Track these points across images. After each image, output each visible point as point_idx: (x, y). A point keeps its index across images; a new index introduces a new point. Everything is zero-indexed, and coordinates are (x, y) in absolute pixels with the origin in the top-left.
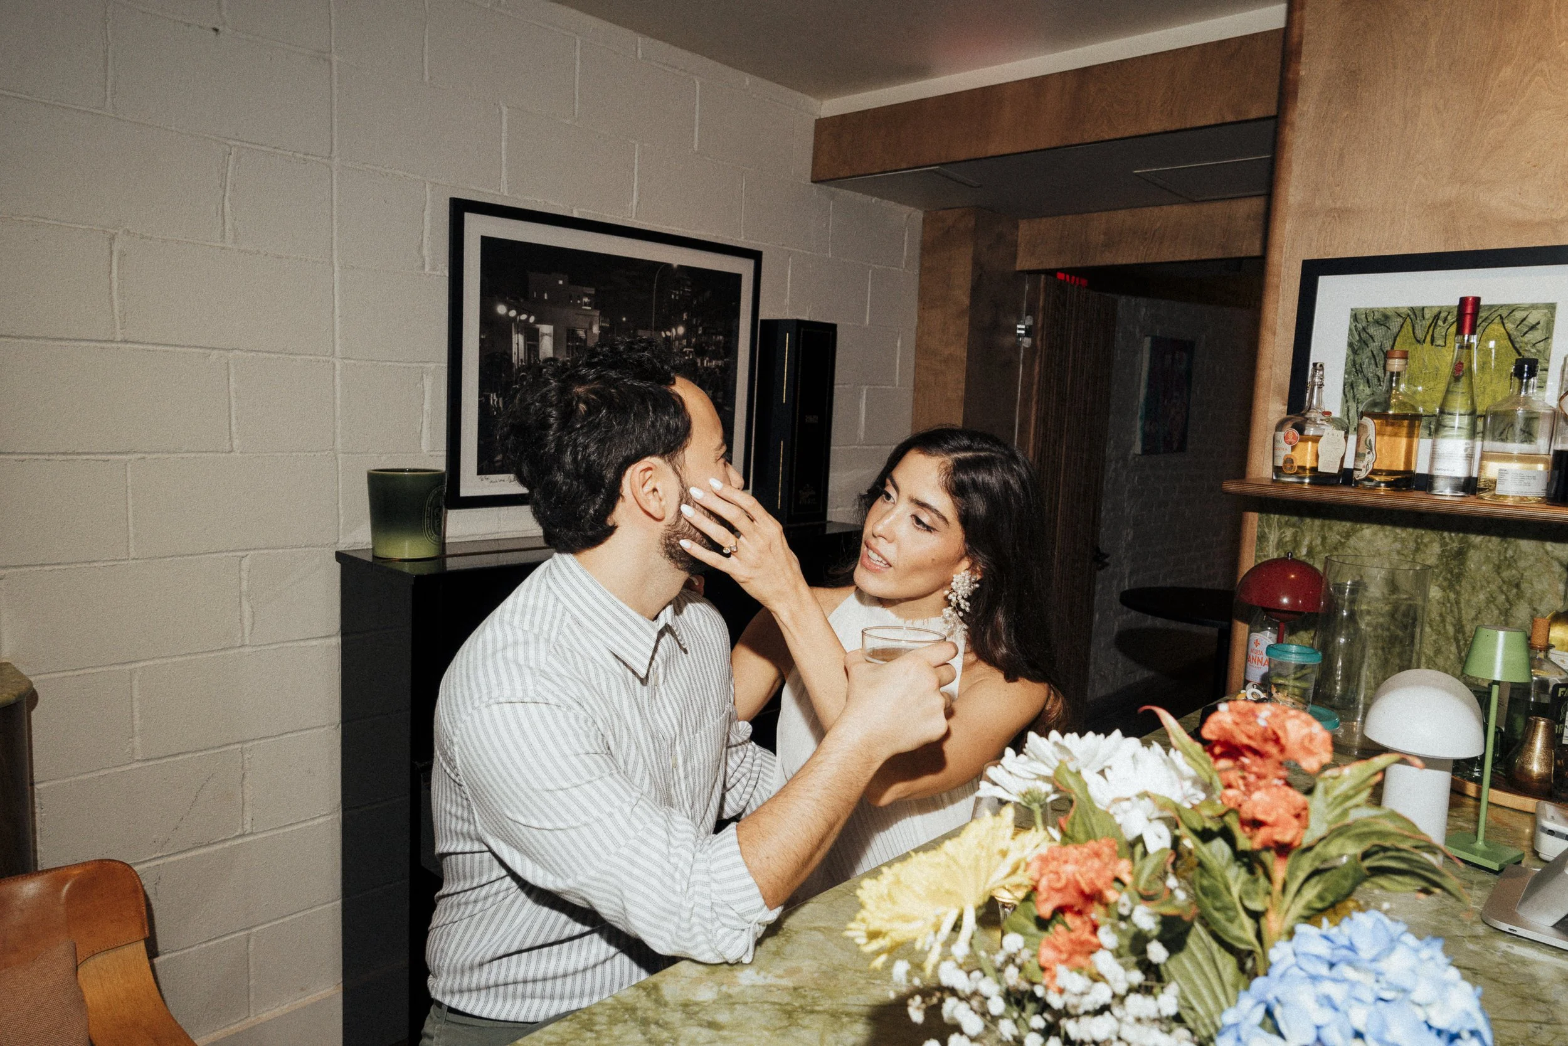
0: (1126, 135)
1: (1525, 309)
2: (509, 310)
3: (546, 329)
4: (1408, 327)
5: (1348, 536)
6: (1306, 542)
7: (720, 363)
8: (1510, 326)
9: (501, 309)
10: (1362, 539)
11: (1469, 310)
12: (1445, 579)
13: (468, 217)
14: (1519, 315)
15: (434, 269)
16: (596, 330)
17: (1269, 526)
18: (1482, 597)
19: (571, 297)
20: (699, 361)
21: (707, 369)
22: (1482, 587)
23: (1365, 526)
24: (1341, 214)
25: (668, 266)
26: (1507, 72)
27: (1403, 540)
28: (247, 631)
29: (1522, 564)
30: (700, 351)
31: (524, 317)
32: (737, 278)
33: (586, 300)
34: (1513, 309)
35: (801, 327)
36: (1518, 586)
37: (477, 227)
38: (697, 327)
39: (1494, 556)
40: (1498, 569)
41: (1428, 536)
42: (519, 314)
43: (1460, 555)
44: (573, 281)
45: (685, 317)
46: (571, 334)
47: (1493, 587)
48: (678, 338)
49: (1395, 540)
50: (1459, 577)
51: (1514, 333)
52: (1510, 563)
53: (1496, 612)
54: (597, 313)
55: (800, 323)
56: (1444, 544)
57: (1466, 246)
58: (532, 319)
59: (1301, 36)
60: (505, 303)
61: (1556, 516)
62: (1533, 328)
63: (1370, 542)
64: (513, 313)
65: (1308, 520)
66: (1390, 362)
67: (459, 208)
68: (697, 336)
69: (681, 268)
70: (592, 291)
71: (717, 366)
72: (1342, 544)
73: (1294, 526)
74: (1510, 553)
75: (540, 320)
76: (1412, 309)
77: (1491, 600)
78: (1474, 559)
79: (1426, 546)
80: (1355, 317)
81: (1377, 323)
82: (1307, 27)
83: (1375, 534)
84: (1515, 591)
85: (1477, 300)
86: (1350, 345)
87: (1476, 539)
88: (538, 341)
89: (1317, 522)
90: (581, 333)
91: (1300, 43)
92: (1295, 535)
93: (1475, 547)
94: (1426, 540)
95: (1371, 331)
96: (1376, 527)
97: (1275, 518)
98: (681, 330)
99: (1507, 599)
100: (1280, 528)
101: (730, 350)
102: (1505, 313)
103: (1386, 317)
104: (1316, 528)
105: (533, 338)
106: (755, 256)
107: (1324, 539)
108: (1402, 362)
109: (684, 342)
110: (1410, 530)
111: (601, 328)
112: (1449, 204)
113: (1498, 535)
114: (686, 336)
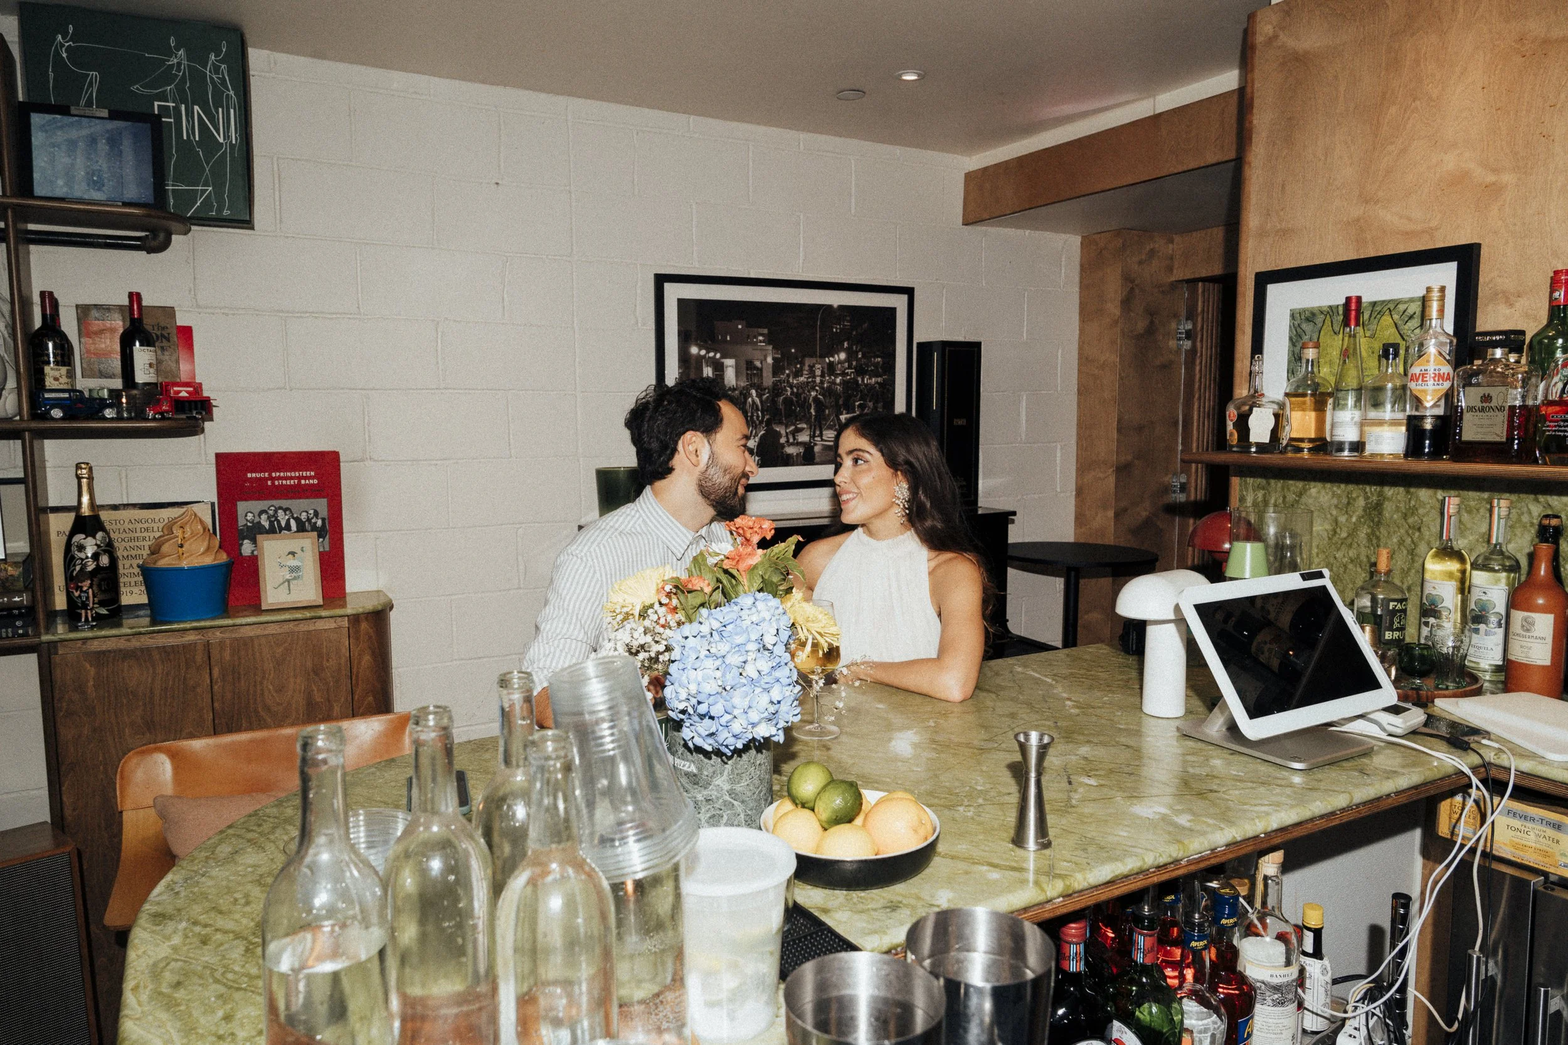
0: (1190, 167)
1: (1406, 302)
2: (700, 350)
3: (729, 362)
4: (1328, 322)
5: (1300, 495)
6: (1272, 501)
7: (879, 380)
8: (1396, 317)
9: (694, 350)
10: (1310, 496)
11: (1353, 307)
12: (1369, 527)
13: (667, 286)
14: (1402, 307)
15: (644, 324)
16: (770, 360)
17: (1247, 490)
18: (1395, 540)
19: (748, 337)
20: (860, 379)
21: (866, 385)
22: (1395, 532)
23: (1312, 484)
24: (1285, 233)
25: (830, 307)
26: (1393, 110)
27: (1339, 497)
28: (522, 578)
29: (1421, 511)
30: (861, 371)
31: (711, 354)
32: (892, 311)
33: (761, 338)
34: (1397, 302)
35: (946, 346)
36: (1419, 529)
37: (674, 293)
38: (857, 353)
39: (1402, 505)
40: (1405, 517)
41: (1355, 490)
42: (708, 352)
43: (1378, 507)
44: (749, 325)
45: (846, 345)
46: (750, 365)
47: (1402, 531)
48: (840, 362)
49: (1334, 495)
50: (1379, 523)
51: (1399, 323)
52: (1413, 511)
53: (1405, 552)
54: (770, 347)
55: (945, 344)
56: (1366, 498)
57: (1371, 253)
58: (718, 356)
59: (1253, 93)
60: (697, 345)
61: (1437, 469)
62: (1411, 317)
63: (1316, 498)
64: (703, 352)
65: (1272, 482)
66: (1306, 351)
67: (661, 280)
68: (858, 360)
69: (841, 307)
70: (765, 331)
71: (877, 383)
72: (1297, 502)
73: (1263, 489)
74: (1413, 503)
75: (724, 356)
76: (1330, 307)
77: (1401, 542)
78: (1388, 507)
79: (1354, 500)
80: (1293, 316)
81: (1308, 320)
82: (1257, 85)
83: (1319, 492)
84: (1417, 534)
85: (1359, 299)
86: (1291, 339)
87: (1389, 491)
88: (723, 371)
89: (1280, 483)
90: (758, 364)
91: (1252, 98)
92: (1264, 496)
93: (1389, 499)
94: (1354, 495)
95: (1304, 326)
96: (1319, 485)
97: (1250, 481)
98: (843, 356)
99: (1413, 541)
100: (1254, 491)
101: (890, 368)
102: (1392, 306)
103: (1313, 314)
104: (1279, 489)
105: (719, 367)
106: (909, 292)
107: (1284, 497)
108: (1316, 350)
109: (846, 365)
110: (1343, 486)
111: (774, 359)
112: (1358, 220)
113: (1404, 486)
114: (848, 360)
